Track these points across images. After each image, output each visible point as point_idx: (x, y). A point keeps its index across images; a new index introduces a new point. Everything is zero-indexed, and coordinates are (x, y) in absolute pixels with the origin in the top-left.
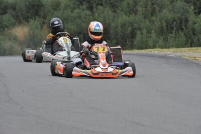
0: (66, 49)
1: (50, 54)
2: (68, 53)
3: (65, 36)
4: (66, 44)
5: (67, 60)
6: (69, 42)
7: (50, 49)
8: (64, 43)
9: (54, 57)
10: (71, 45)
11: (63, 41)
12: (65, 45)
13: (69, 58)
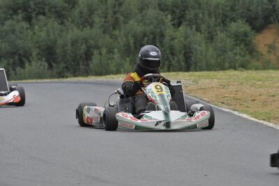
0: (162, 107)
1: (131, 115)
2: (166, 114)
3: (158, 81)
4: (162, 96)
5: (164, 128)
6: (166, 92)
7: (129, 106)
8: (156, 94)
9: (139, 121)
10: (170, 98)
11: (154, 90)
12: (158, 98)
13: (168, 124)
